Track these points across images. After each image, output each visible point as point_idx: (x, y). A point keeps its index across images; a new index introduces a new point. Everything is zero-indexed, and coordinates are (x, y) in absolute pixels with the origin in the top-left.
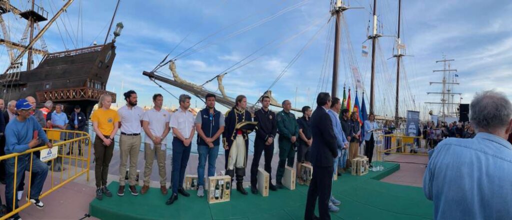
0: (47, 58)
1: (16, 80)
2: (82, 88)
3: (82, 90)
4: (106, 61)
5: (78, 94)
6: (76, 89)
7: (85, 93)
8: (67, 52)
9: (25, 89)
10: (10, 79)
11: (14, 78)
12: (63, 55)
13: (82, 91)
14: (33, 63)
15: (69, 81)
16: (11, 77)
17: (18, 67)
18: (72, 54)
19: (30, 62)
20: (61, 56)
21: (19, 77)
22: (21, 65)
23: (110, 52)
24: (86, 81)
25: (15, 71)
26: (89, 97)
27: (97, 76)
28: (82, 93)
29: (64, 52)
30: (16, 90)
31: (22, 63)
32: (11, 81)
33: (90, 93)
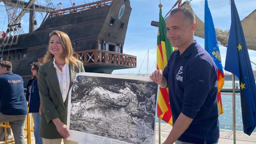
0: (49, 17)
1: (13, 46)
2: (90, 51)
3: (91, 54)
4: (119, 18)
5: (85, 59)
6: (83, 52)
7: (93, 58)
8: (73, 8)
9: (25, 56)
10: (6, 44)
11: (11, 43)
12: (68, 12)
13: (90, 56)
14: (35, 23)
15: (76, 43)
16: (8, 42)
17: (15, 29)
18: (78, 11)
19: (32, 23)
20: (65, 14)
21: (17, 42)
22: (19, 26)
23: (123, 6)
24: (97, 42)
25: (12, 34)
26: (98, 61)
27: (109, 36)
28: (90, 57)
29: (70, 9)
30: (14, 57)
31: (20, 24)
32: (7, 47)
33: (100, 57)
